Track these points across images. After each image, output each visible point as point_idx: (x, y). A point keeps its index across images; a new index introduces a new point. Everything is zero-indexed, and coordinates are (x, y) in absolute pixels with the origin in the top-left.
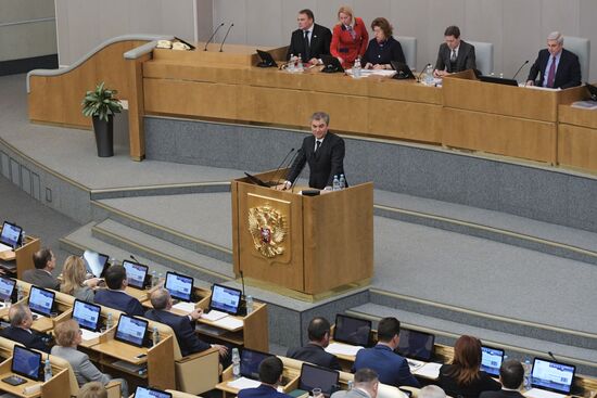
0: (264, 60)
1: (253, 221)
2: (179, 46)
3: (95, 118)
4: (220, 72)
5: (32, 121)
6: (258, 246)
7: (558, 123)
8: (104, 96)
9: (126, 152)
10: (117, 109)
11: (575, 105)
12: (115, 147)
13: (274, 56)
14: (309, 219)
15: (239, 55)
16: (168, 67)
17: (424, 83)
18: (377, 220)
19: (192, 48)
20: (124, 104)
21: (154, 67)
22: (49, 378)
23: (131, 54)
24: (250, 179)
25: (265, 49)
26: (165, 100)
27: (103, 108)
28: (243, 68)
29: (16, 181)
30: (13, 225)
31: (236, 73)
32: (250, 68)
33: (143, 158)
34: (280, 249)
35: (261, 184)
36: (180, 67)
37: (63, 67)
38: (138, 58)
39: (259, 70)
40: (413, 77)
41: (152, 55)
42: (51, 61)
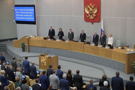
0: (45, 39)
1: (42, 61)
2: (34, 37)
3: (22, 46)
4: (39, 40)
5: (14, 47)
6: (42, 64)
7: (84, 47)
8: (23, 43)
9: (26, 51)
10: (25, 45)
11: (86, 45)
12: (25, 50)
13: (46, 38)
14: (49, 61)
15: (42, 38)
16: (32, 40)
17: (66, 42)
18: (59, 60)
19: (35, 37)
20: (26, 44)
21: (30, 40)
22: (10, 84)
23: (27, 38)
24: (41, 55)
25: (45, 37)
26: (32, 44)
27: (23, 45)
28: (42, 40)
29: (11, 55)
30: (8, 62)
31: (41, 40)
32: (43, 40)
33: (29, 52)
34: (45, 65)
35: (43, 56)
36: (34, 40)
37: (18, 39)
38: (28, 38)
39: (44, 40)
40: (65, 41)
41: (30, 38)
42: (17, 39)
